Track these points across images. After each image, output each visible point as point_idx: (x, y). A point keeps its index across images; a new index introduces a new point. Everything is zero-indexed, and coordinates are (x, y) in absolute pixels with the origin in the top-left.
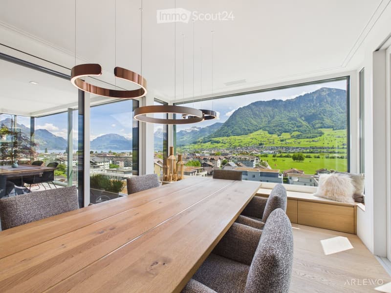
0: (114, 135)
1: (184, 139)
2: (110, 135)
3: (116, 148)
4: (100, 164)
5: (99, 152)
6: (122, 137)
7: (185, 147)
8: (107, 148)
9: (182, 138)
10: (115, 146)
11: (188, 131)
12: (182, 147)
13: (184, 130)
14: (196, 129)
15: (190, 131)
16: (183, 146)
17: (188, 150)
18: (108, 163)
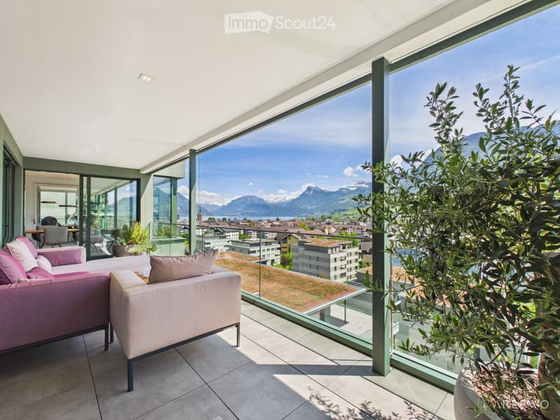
0: (251, 197)
1: (346, 201)
2: (246, 198)
3: (254, 215)
4: (229, 234)
5: (232, 219)
6: (261, 200)
7: (347, 212)
8: (243, 214)
9: (342, 200)
10: (253, 211)
11: (351, 189)
12: (343, 213)
13: (345, 187)
14: (364, 185)
15: (355, 188)
16: (344, 210)
17: (351, 217)
18: (238, 233)
